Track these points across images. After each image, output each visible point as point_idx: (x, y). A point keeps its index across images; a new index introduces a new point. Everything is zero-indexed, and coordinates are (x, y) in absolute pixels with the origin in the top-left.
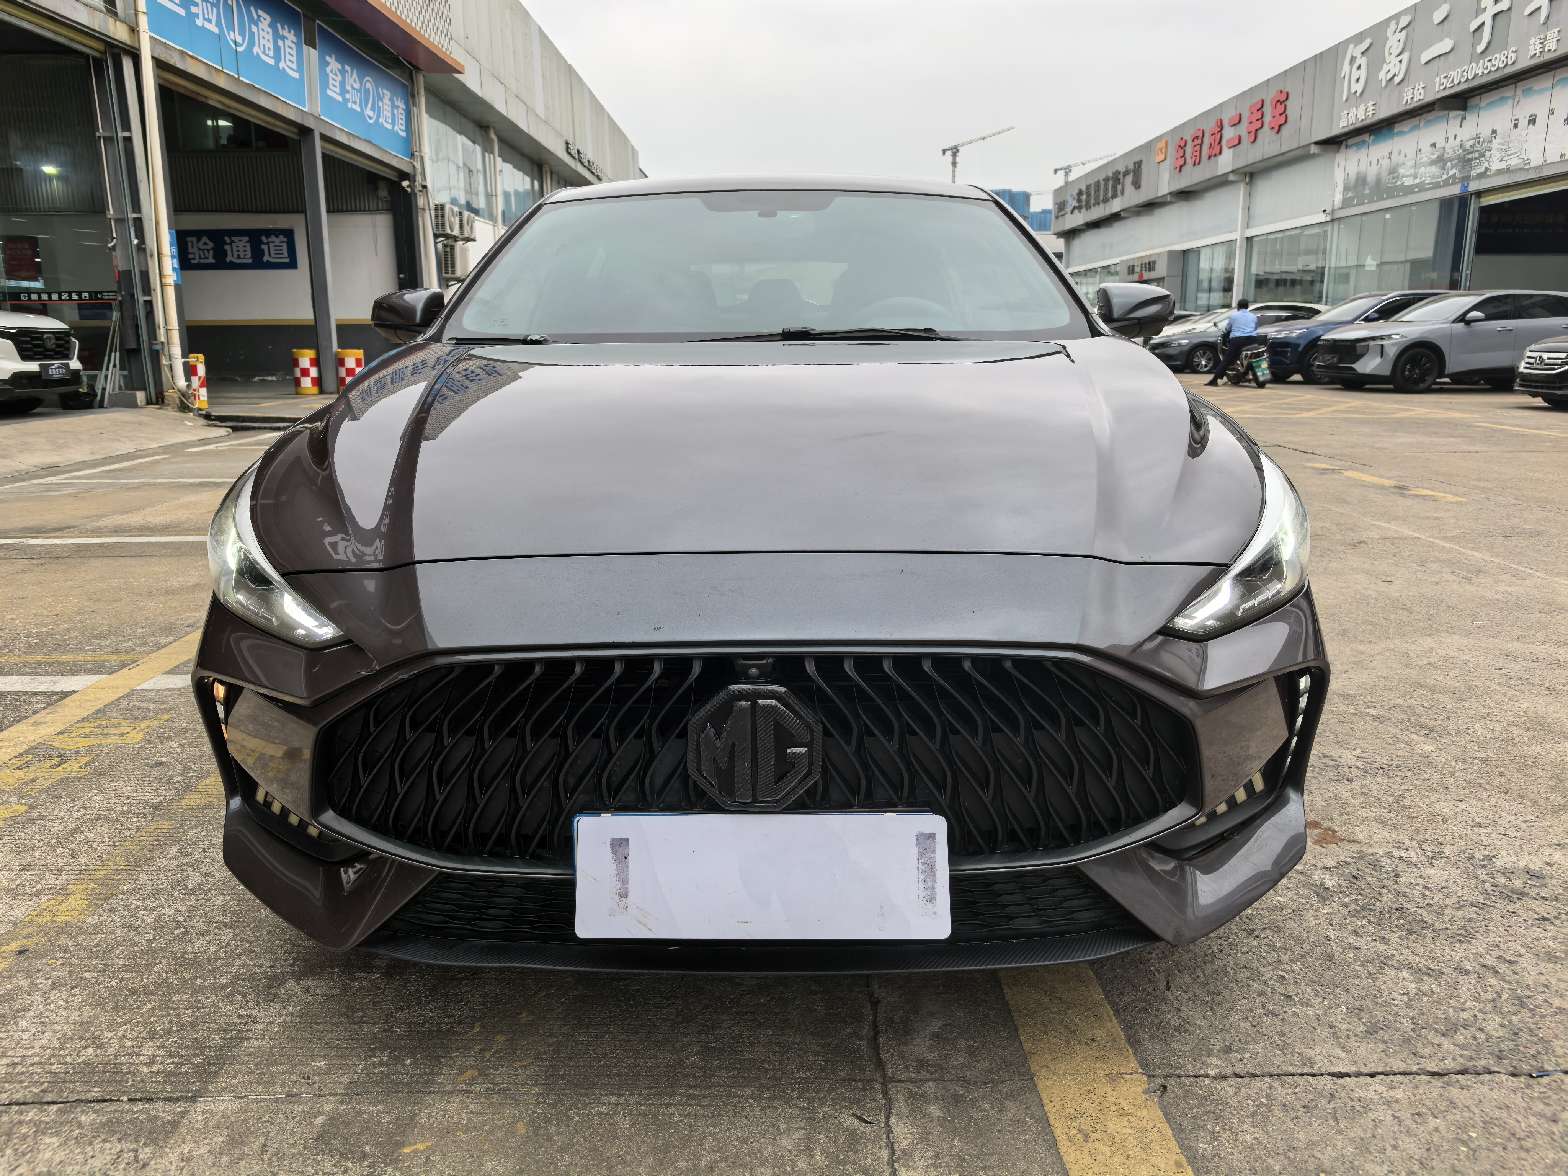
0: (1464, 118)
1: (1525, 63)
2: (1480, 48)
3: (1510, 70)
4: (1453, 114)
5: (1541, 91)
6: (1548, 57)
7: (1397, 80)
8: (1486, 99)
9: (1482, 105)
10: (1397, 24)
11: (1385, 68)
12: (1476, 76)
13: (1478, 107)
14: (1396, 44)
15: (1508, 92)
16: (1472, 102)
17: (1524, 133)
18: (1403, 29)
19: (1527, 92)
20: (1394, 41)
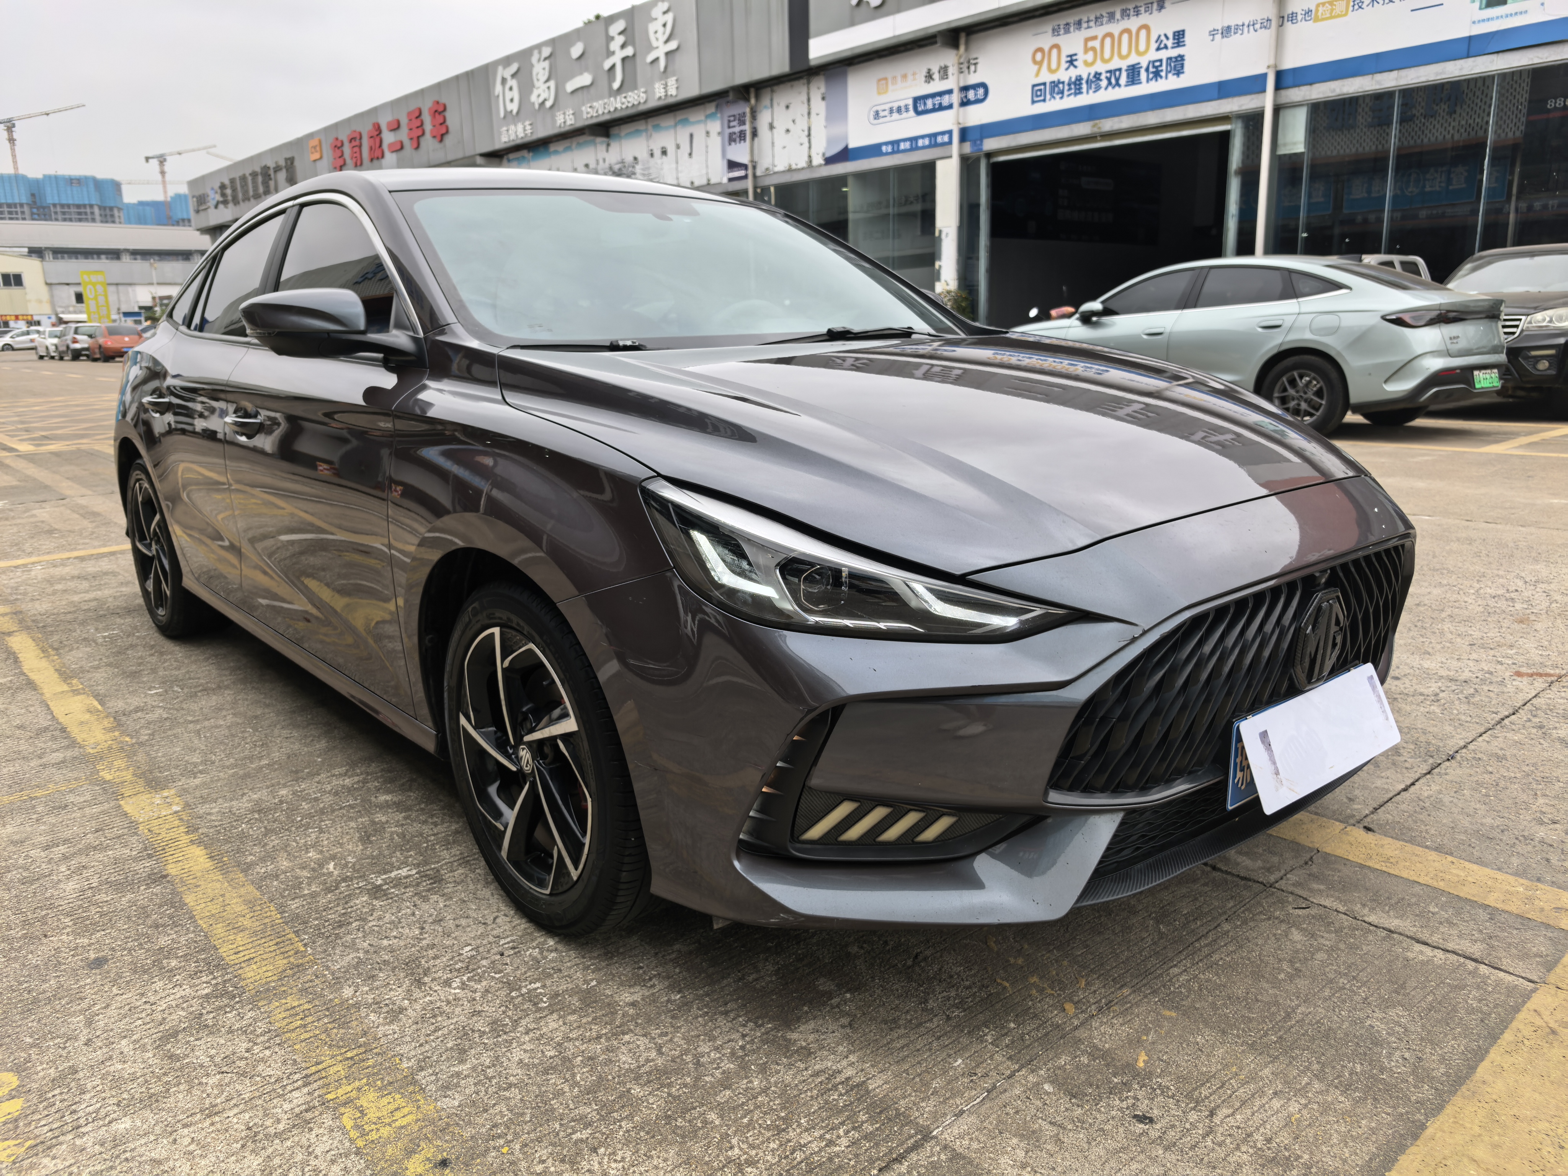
0: (608, 145)
1: (653, 104)
2: (616, 85)
3: (642, 108)
4: (599, 140)
5: (667, 128)
6: (671, 100)
7: (548, 104)
8: (625, 129)
9: (623, 134)
10: (540, 53)
11: (536, 92)
12: (616, 109)
13: (618, 137)
14: (541, 72)
15: (641, 125)
16: (614, 131)
17: (659, 161)
18: (545, 59)
19: (657, 127)
20: (540, 70)
